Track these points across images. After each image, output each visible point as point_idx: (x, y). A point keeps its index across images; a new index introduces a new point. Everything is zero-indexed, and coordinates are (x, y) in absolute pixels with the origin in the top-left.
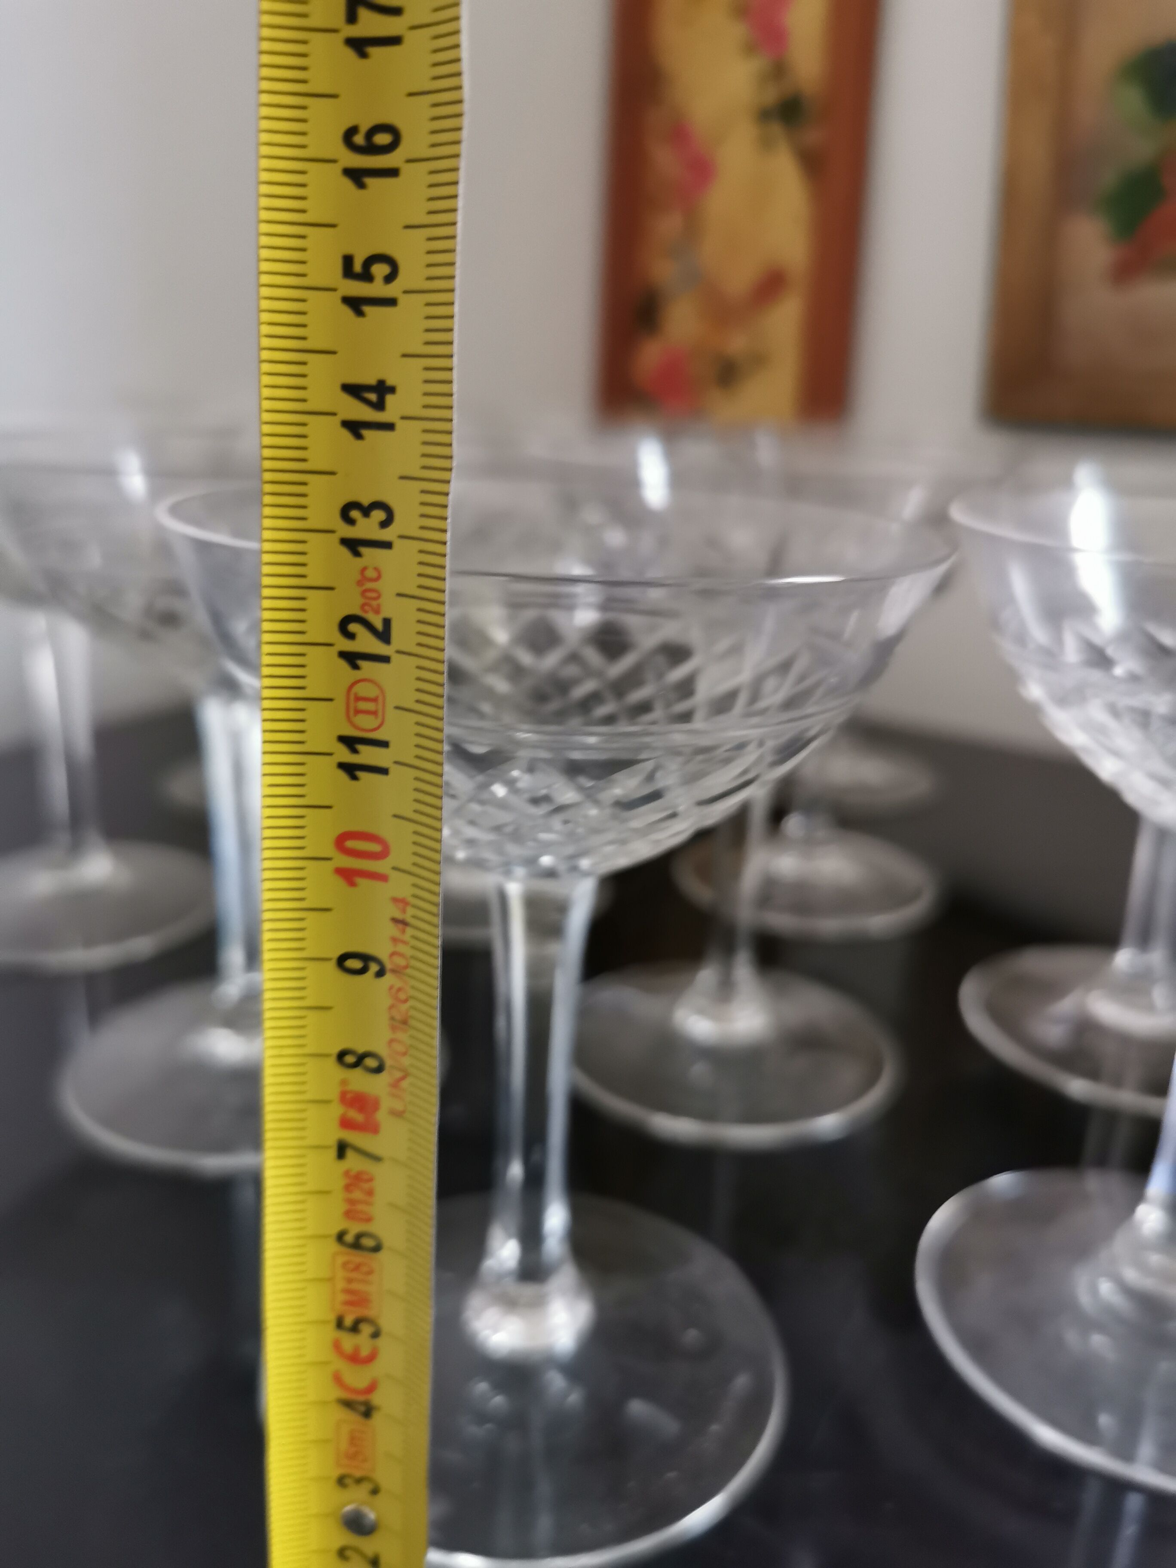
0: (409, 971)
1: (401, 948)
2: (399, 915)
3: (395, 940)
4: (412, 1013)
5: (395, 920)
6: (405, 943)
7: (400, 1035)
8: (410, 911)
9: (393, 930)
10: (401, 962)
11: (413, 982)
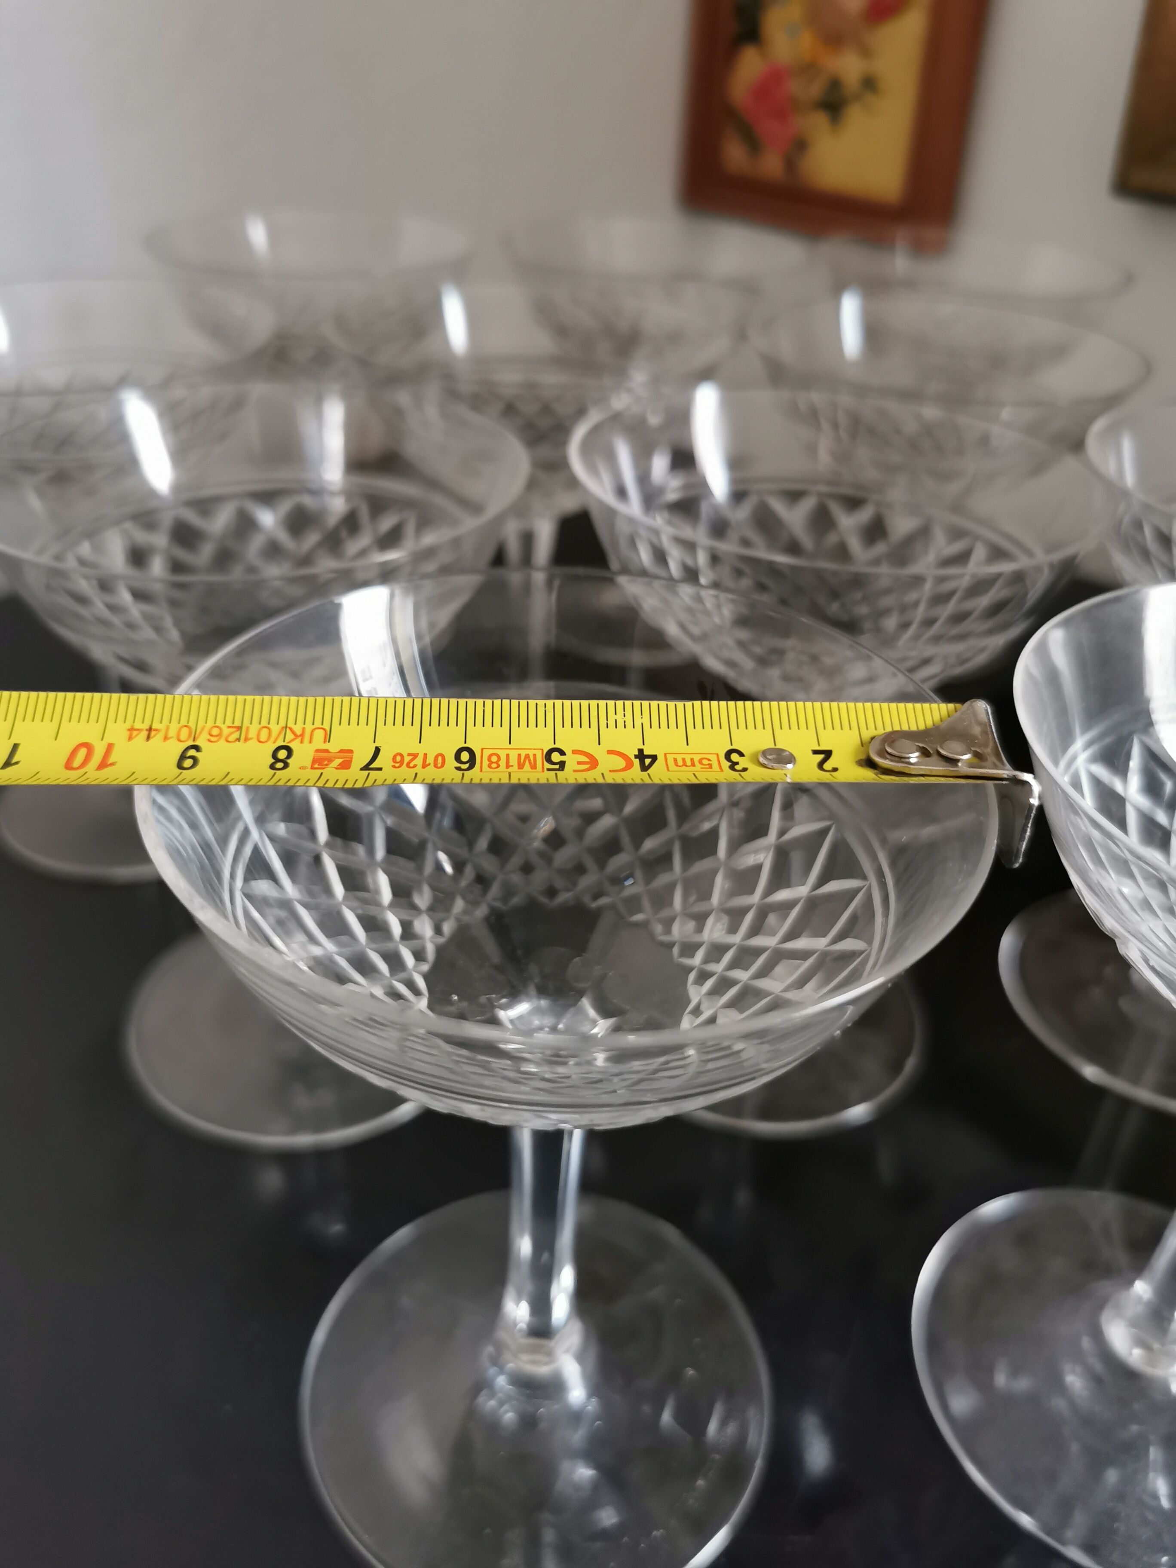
0: (192, 724)
1: (172, 732)
2: (144, 734)
3: (166, 738)
4: (229, 722)
5: (148, 738)
6: (168, 728)
7: (252, 733)
8: (138, 725)
9: (157, 739)
10: (184, 733)
11: (201, 723)
